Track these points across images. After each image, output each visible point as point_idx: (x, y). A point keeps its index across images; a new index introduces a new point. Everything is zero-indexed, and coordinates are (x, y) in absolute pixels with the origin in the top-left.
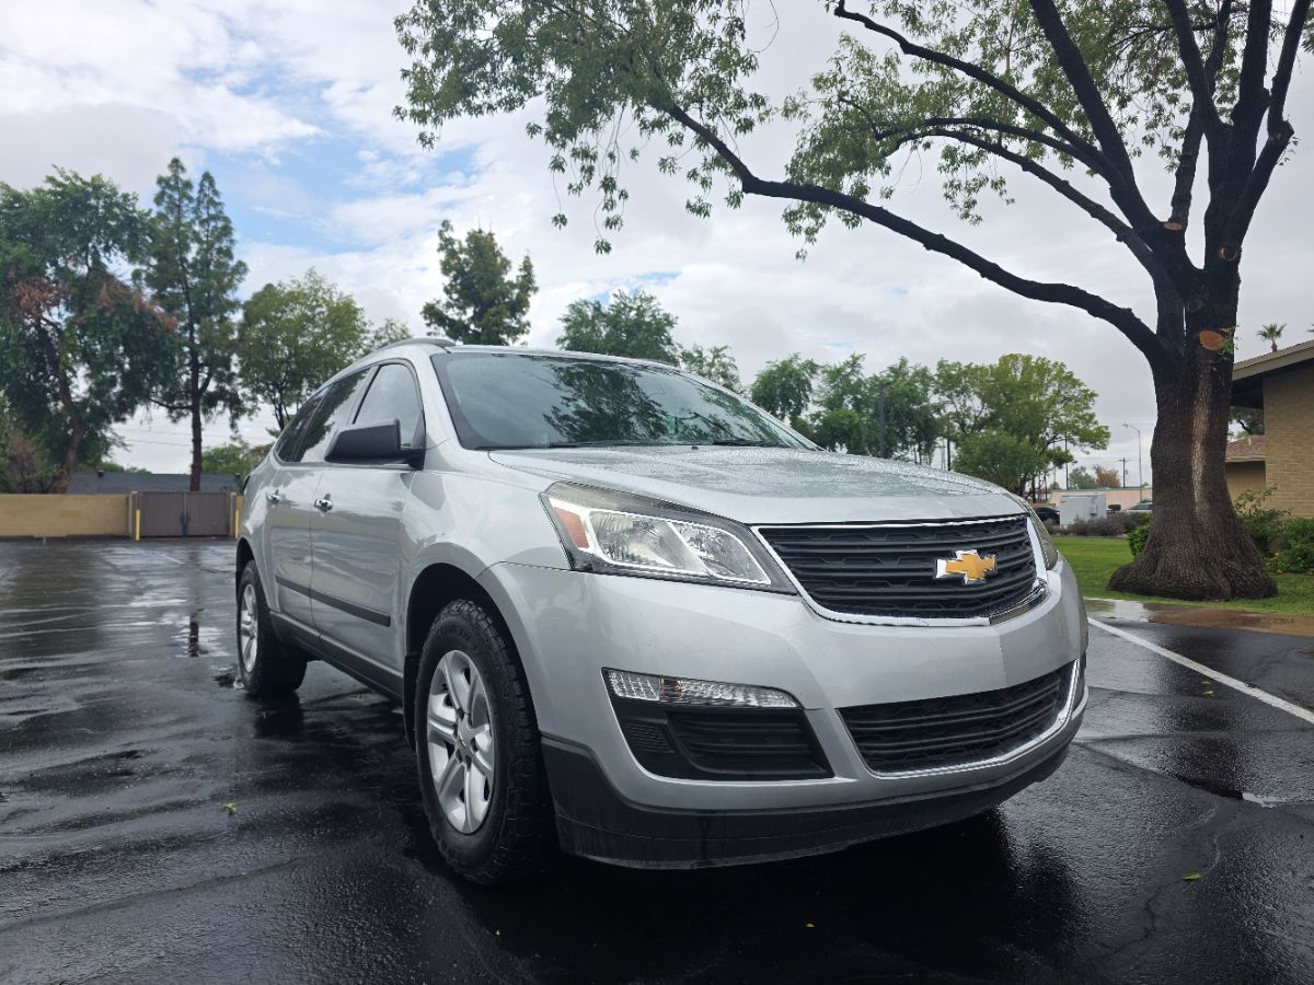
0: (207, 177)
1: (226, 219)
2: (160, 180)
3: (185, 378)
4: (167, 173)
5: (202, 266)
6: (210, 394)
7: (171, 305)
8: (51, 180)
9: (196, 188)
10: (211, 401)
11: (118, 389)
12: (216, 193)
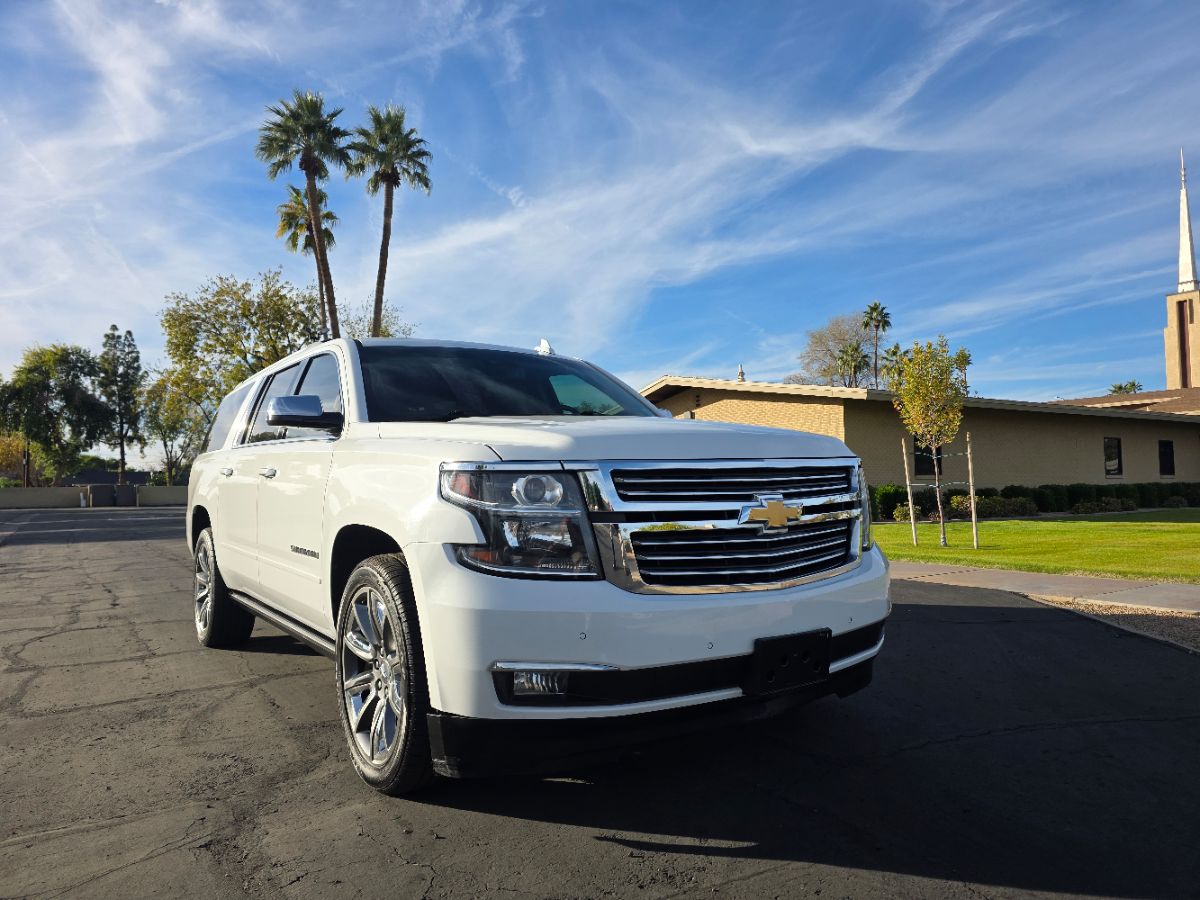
0: (129, 333)
1: (138, 352)
2: (107, 336)
3: (117, 429)
4: (109, 332)
5: (125, 375)
6: (129, 437)
7: (110, 395)
8: (54, 347)
9: (123, 338)
10: (131, 440)
11: (84, 436)
12: (133, 340)
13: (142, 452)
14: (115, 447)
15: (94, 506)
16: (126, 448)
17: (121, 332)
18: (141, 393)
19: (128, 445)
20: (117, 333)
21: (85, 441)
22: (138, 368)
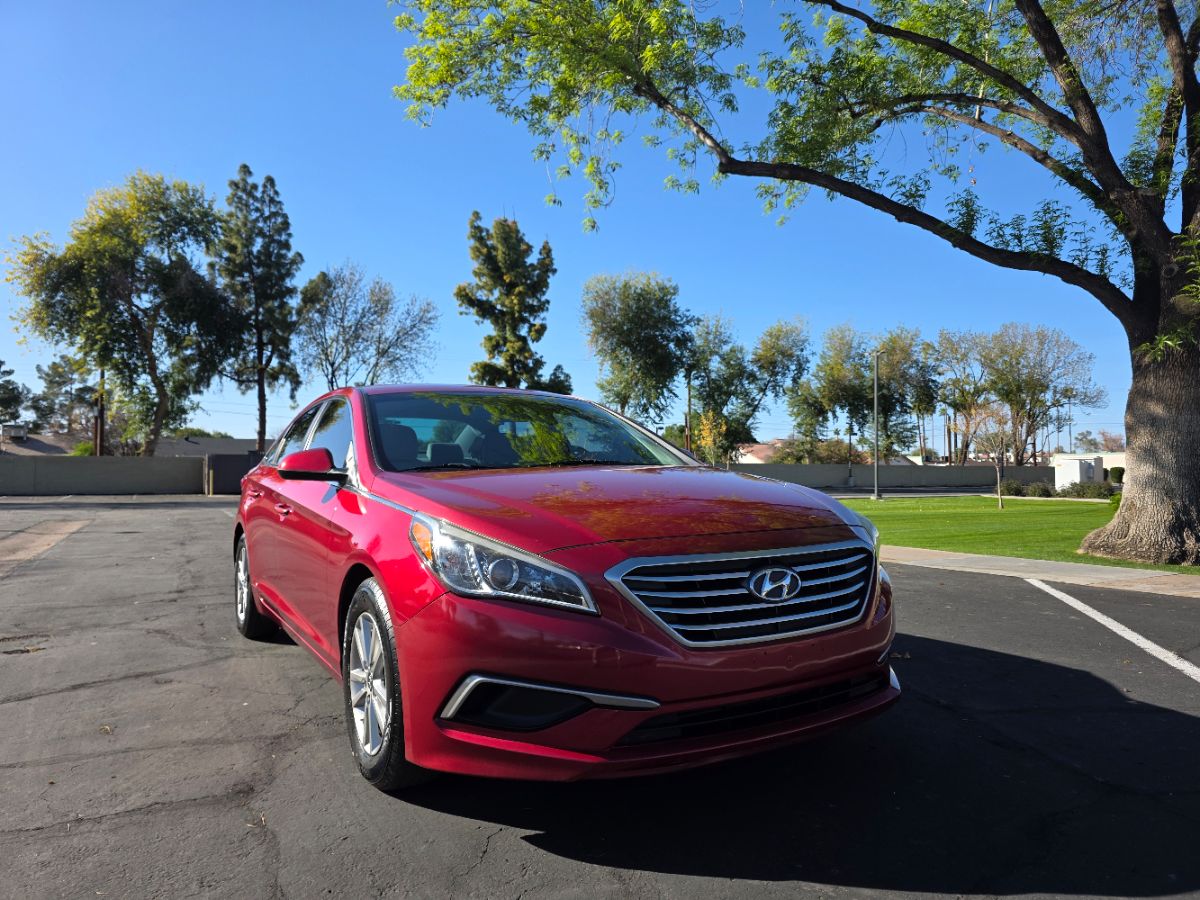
0: (270, 181)
1: (285, 216)
2: (233, 184)
3: (251, 355)
4: (237, 177)
5: (265, 257)
6: (273, 370)
7: (241, 292)
9: (260, 189)
10: (274, 375)
11: (196, 365)
12: (276, 193)
13: (292, 397)
14: (248, 388)
15: (214, 493)
16: (267, 390)
17: (257, 179)
18: (291, 291)
19: (270, 385)
20: (251, 180)
21: (197, 375)
22: (287, 246)
